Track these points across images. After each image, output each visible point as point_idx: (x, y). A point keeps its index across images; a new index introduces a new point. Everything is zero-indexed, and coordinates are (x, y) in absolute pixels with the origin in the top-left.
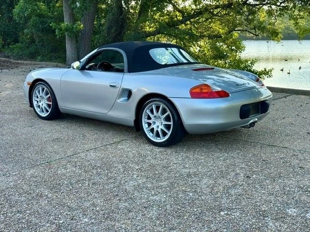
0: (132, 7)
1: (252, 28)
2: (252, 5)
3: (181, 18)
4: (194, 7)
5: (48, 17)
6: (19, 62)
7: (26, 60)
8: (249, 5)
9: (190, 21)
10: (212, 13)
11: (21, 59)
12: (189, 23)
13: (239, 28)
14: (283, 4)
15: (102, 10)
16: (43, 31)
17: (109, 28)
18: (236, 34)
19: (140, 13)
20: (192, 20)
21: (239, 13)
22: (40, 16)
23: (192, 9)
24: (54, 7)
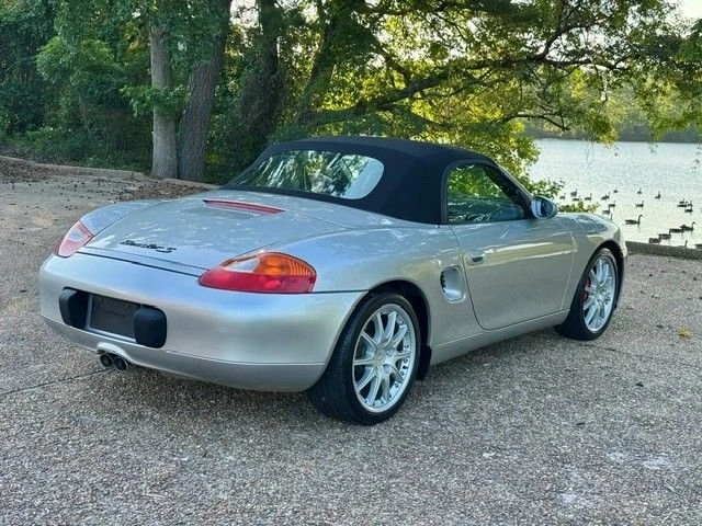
0: (297, 57)
1: (554, 111)
2: (555, 64)
3: (403, 86)
4: (430, 62)
5: (113, 71)
6: (48, 166)
7: (61, 163)
8: (551, 62)
9: (422, 94)
10: (470, 77)
11: (51, 162)
12: (419, 96)
13: (527, 112)
14: (622, 64)
15: (232, 61)
16: (101, 102)
17: (247, 101)
18: (519, 124)
19: (315, 70)
20: (426, 91)
21: (526, 79)
22: (96, 69)
23: (428, 68)
24: (124, 50)
